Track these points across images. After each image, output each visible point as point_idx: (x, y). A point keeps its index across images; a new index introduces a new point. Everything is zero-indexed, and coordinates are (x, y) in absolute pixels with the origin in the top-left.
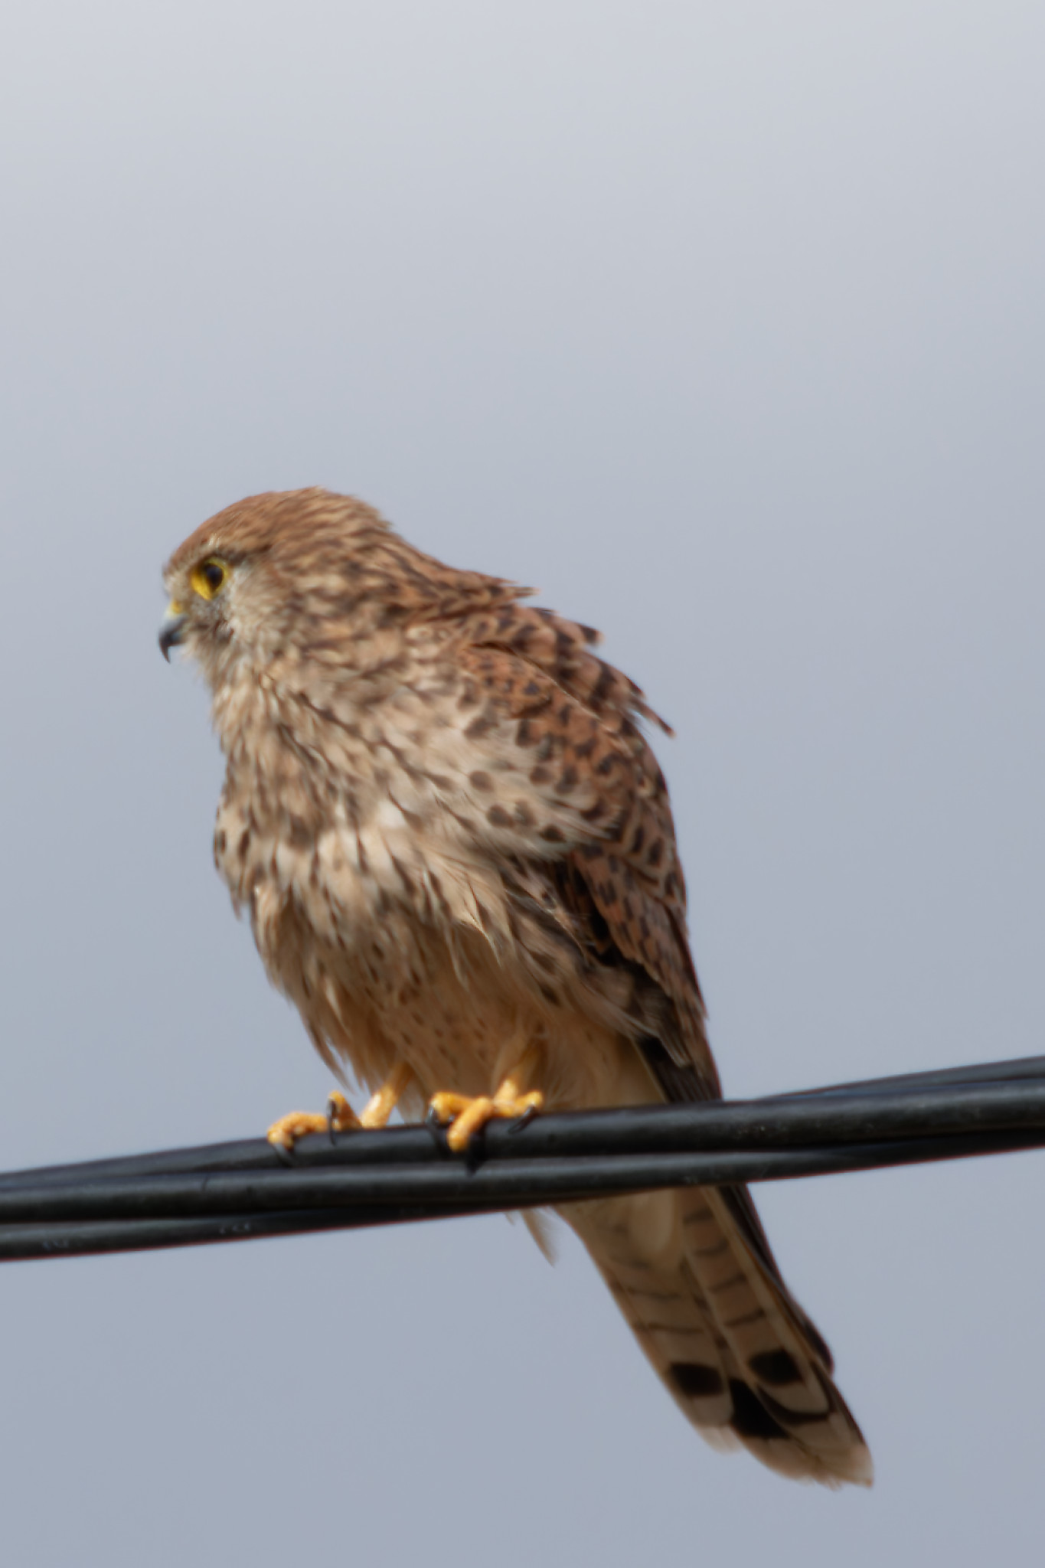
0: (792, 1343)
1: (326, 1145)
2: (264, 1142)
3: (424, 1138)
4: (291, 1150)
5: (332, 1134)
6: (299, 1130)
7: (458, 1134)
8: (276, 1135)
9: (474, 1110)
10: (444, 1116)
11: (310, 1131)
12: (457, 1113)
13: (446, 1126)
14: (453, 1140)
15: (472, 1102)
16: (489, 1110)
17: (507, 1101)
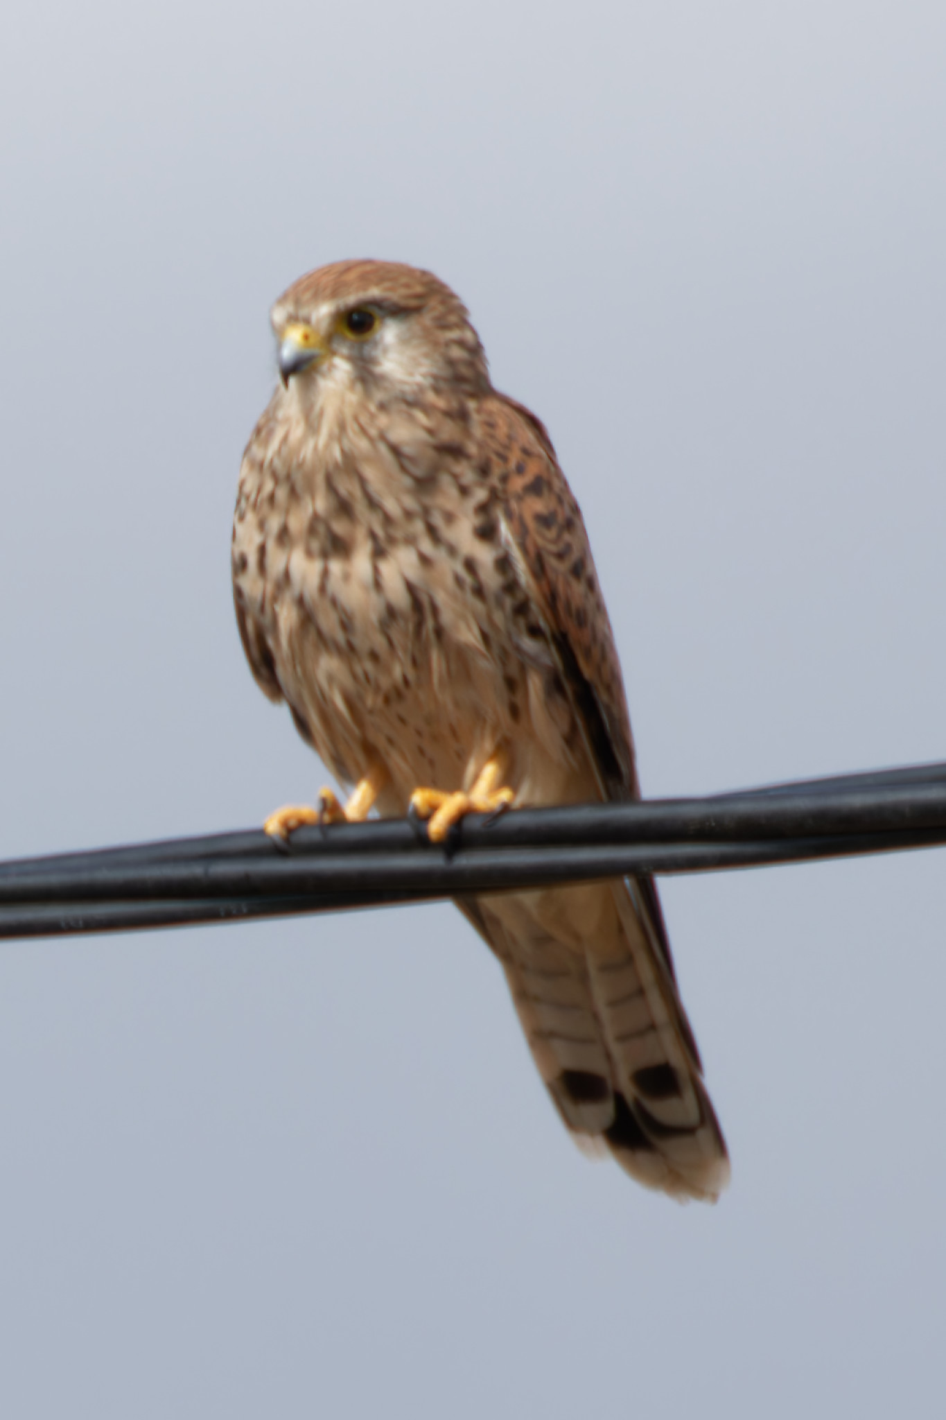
0: (676, 1058)
1: (316, 836)
2: (261, 832)
3: (405, 829)
4: (287, 839)
5: (322, 826)
6: (293, 823)
7: (437, 825)
8: (273, 826)
9: (449, 806)
10: (423, 810)
11: (302, 824)
12: (433, 809)
13: (427, 818)
14: (434, 832)
15: (449, 798)
16: (466, 805)
17: (482, 798)
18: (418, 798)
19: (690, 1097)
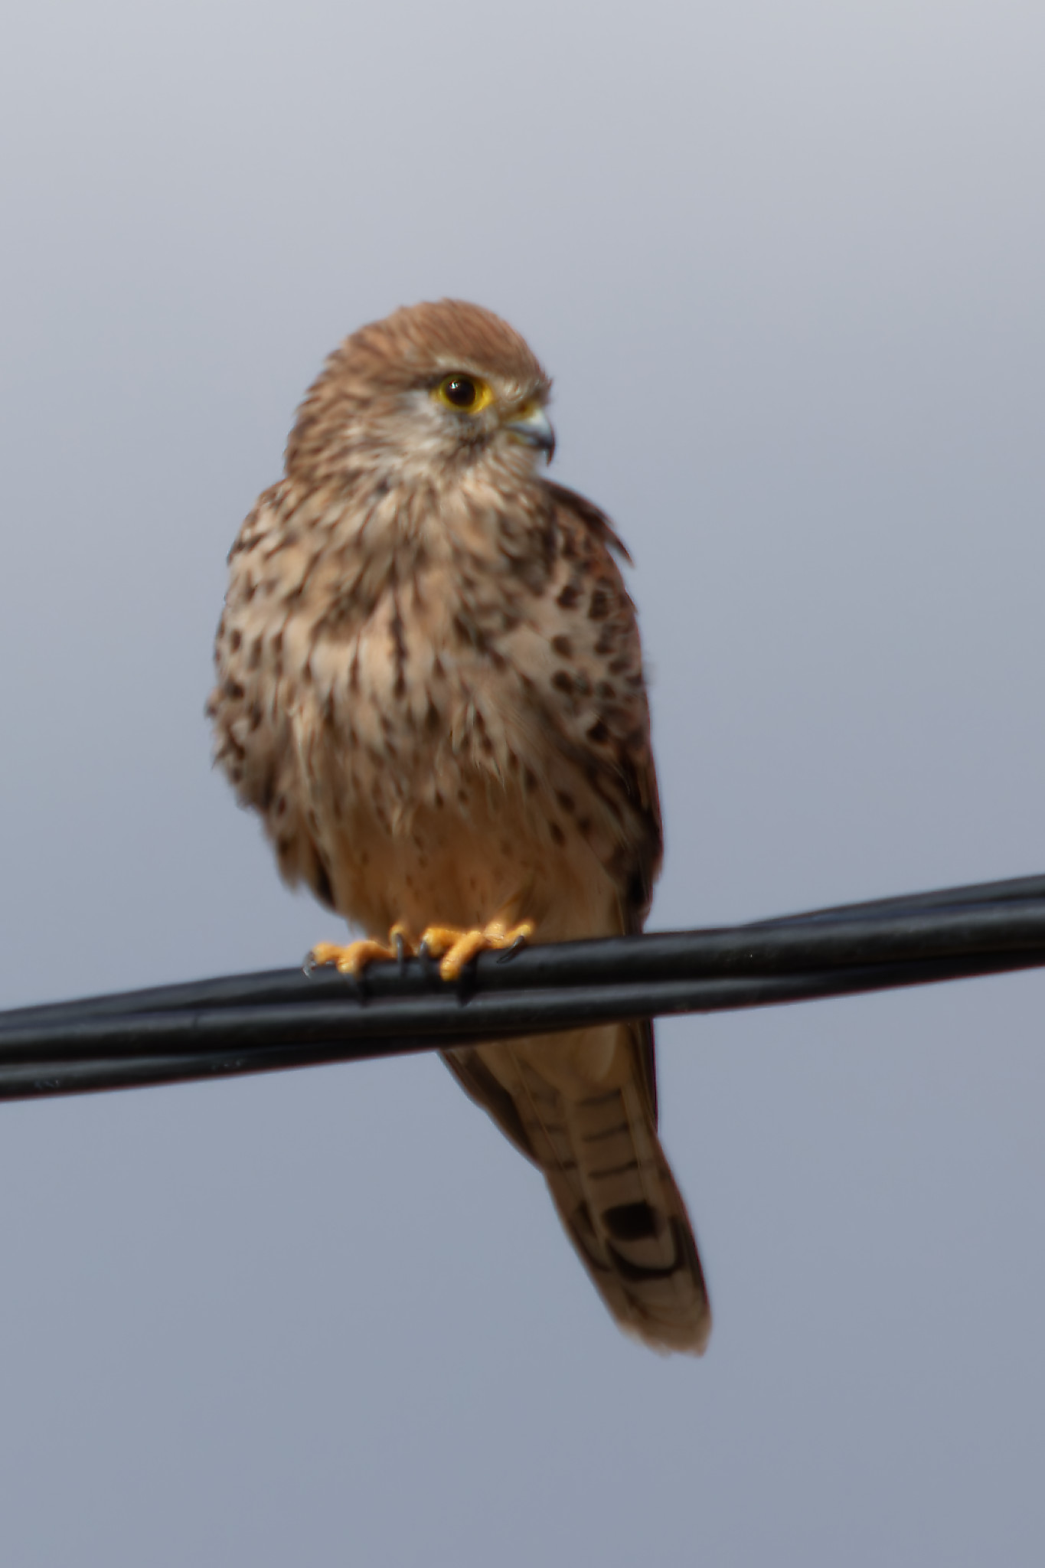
0: (655, 1197)
3: (415, 971)
7: (450, 964)
9: (464, 943)
10: (436, 949)
12: (446, 947)
13: (440, 957)
14: (446, 971)
15: (464, 935)
16: (481, 942)
17: (498, 933)
18: (431, 936)
19: (666, 1239)
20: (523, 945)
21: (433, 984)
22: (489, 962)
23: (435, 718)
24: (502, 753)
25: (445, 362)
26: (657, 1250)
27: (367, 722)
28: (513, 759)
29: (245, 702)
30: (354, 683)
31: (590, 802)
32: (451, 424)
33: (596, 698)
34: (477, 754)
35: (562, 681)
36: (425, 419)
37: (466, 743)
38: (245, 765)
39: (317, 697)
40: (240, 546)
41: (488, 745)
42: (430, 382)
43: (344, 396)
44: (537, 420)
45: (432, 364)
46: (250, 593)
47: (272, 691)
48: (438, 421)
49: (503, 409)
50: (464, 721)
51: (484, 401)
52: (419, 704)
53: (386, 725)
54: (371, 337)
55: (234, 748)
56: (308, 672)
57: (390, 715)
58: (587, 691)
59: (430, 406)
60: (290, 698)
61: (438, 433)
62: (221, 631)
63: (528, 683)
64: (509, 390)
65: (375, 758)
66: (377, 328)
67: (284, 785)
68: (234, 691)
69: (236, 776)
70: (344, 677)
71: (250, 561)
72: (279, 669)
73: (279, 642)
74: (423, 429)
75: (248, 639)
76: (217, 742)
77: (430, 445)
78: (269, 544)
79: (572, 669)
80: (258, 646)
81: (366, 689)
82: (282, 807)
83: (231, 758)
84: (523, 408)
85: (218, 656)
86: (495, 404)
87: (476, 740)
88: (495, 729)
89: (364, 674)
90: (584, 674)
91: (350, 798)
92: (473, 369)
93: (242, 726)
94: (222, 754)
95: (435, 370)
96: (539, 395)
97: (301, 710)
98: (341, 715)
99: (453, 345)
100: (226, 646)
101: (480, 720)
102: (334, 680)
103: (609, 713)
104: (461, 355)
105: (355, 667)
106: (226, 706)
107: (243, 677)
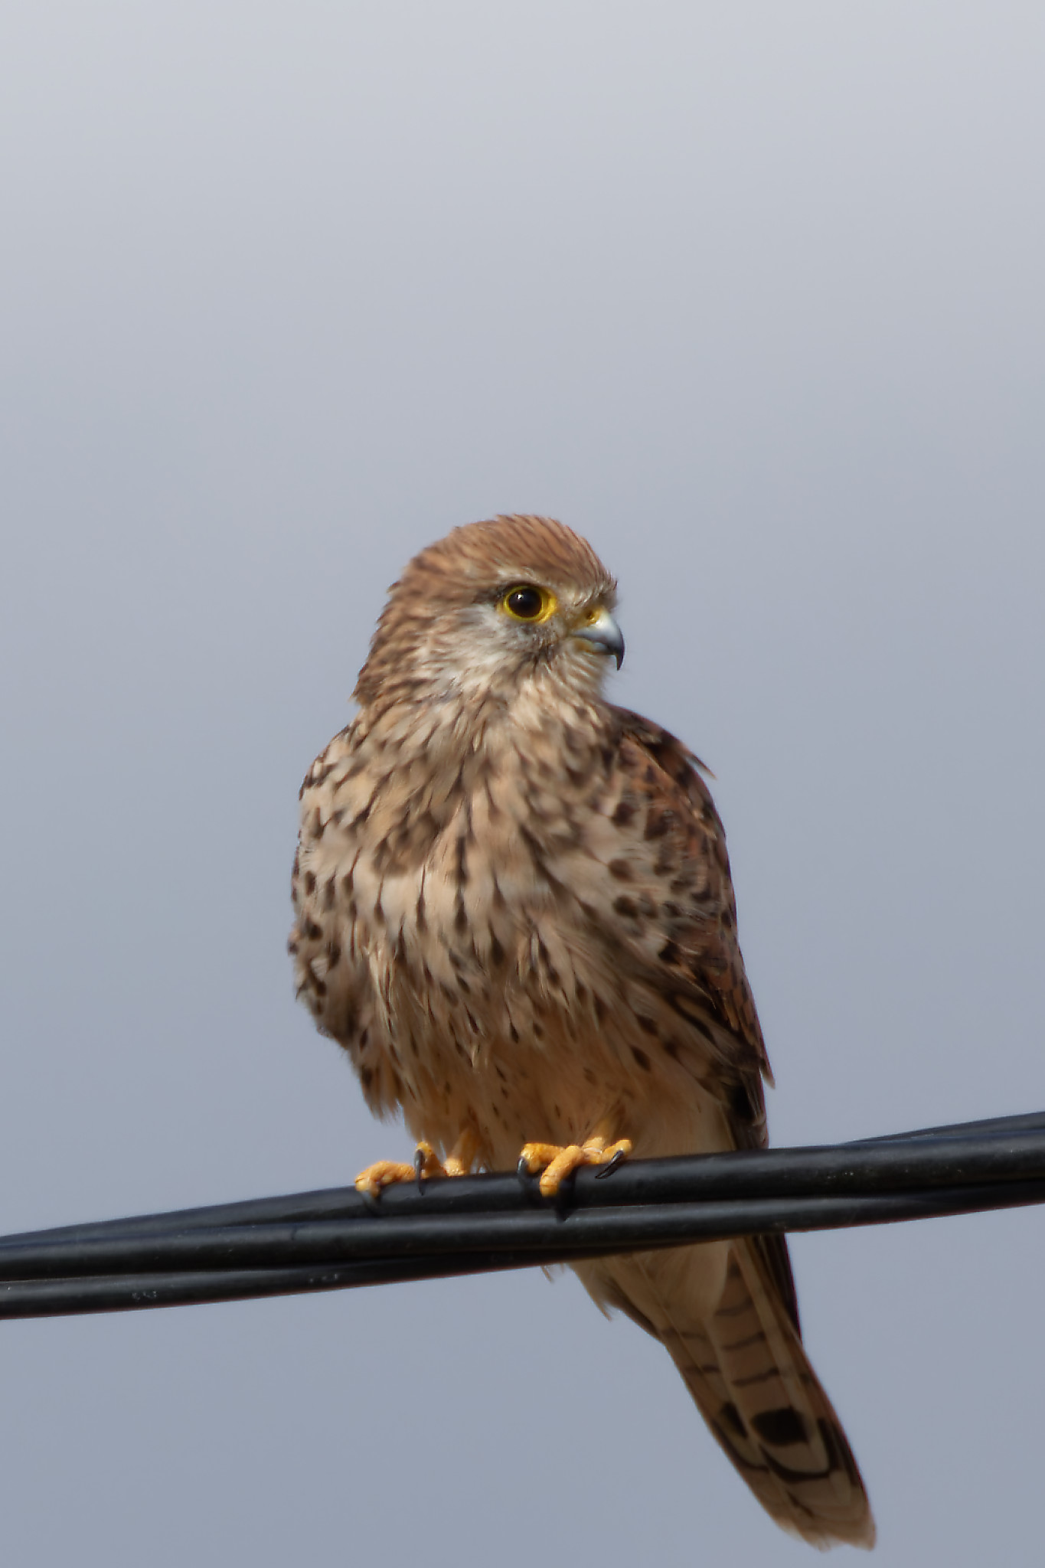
0: (800, 1402)
1: (413, 1194)
2: (352, 1191)
3: (513, 1185)
6: (387, 1179)
7: (548, 1180)
8: (364, 1182)
9: (562, 1158)
10: (534, 1166)
11: (397, 1180)
12: (545, 1163)
13: (538, 1173)
14: (546, 1186)
15: (562, 1149)
16: (579, 1157)
17: (597, 1149)
18: (529, 1153)
19: (817, 1443)
20: (622, 1161)
21: (532, 1199)
22: (587, 1178)
23: (499, 954)
24: (570, 986)
25: (507, 573)
26: (812, 1454)
27: (438, 960)
28: (580, 991)
29: (323, 943)
30: (421, 922)
31: (671, 1023)
32: (515, 637)
33: (664, 919)
34: (544, 984)
35: (624, 907)
36: (490, 633)
37: (533, 974)
38: (326, 1000)
39: (388, 938)
40: (310, 782)
41: (554, 978)
42: (492, 596)
43: (409, 618)
44: (602, 624)
45: (496, 576)
46: (319, 831)
47: (348, 933)
48: (502, 634)
49: (569, 617)
50: (529, 955)
51: (548, 611)
52: (483, 942)
53: (456, 962)
54: (431, 558)
55: (313, 984)
56: (379, 910)
57: (456, 951)
58: (652, 914)
59: (495, 618)
60: (366, 940)
61: (502, 646)
62: (296, 871)
63: (588, 910)
64: (573, 597)
65: (448, 994)
66: (435, 549)
67: (365, 1019)
68: (313, 931)
69: (318, 1009)
70: (412, 917)
71: (320, 798)
72: (353, 910)
73: (349, 881)
74: (487, 643)
75: (321, 881)
76: (300, 977)
77: (493, 660)
78: (338, 775)
79: (633, 894)
80: (330, 886)
81: (434, 928)
82: (364, 1041)
83: (312, 992)
84: (588, 613)
85: (295, 895)
86: (560, 613)
87: (542, 972)
88: (560, 961)
89: (429, 913)
90: (646, 897)
91: (426, 1034)
92: (535, 578)
93: (320, 964)
94: (303, 988)
95: (497, 582)
96: (605, 600)
97: (376, 949)
98: (411, 955)
99: (514, 556)
100: (301, 887)
101: (544, 952)
102: (402, 919)
103: (678, 932)
104: (522, 565)
105: (421, 905)
106: (305, 944)
107: (319, 918)
